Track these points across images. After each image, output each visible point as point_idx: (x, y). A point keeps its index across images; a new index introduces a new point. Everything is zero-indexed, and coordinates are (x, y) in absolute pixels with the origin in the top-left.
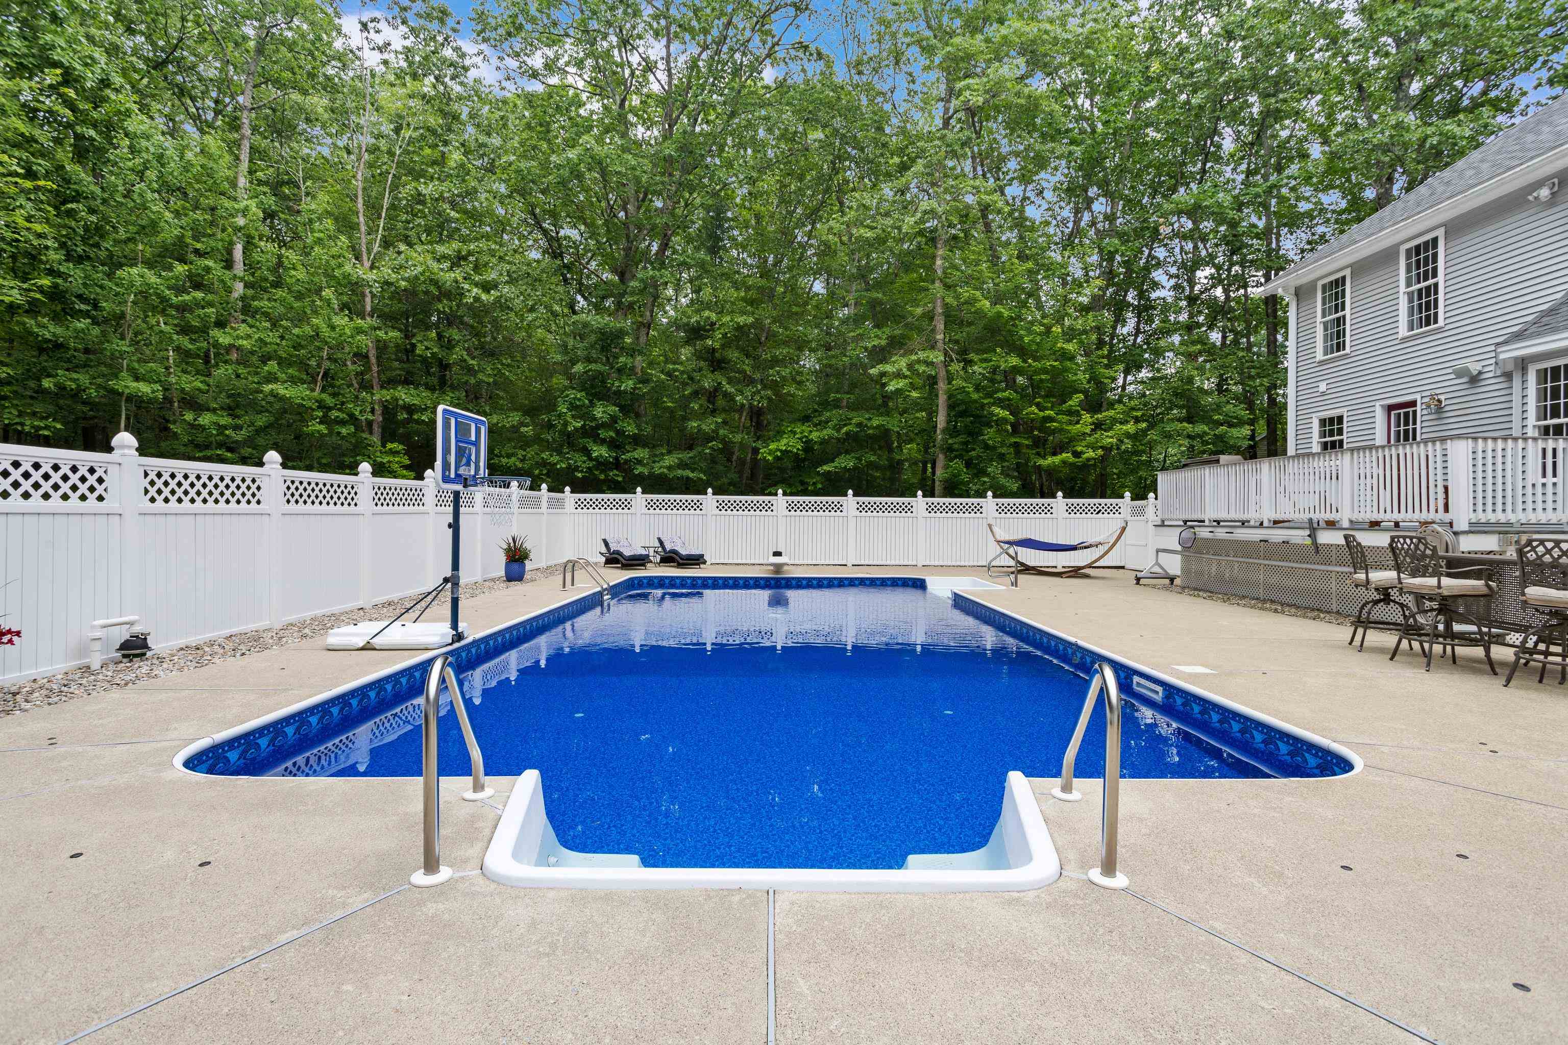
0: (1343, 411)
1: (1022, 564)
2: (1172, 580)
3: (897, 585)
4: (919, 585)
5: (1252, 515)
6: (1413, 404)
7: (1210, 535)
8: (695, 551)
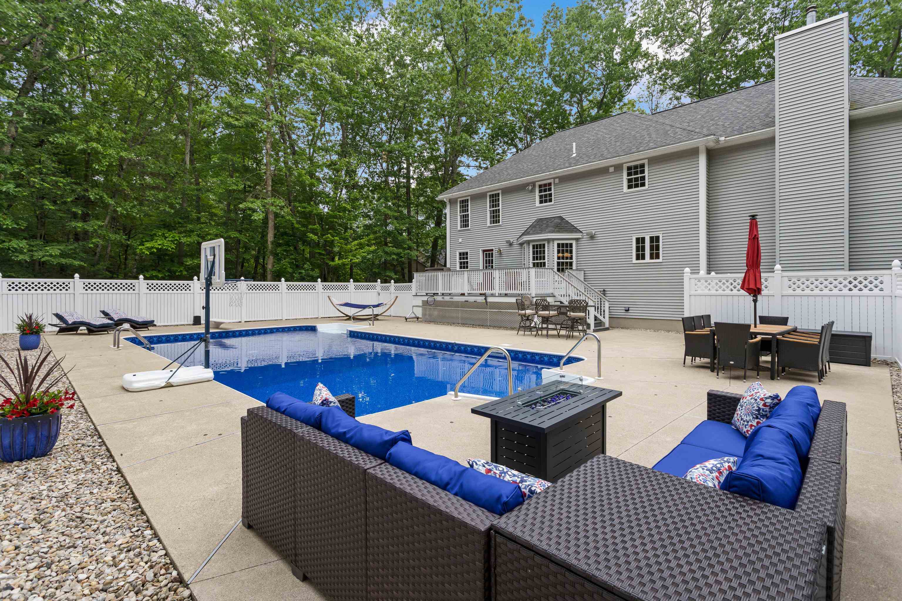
0: (468, 251)
1: (347, 316)
2: (418, 318)
3: (296, 330)
4: (313, 329)
5: (453, 291)
6: (492, 250)
7: (442, 300)
8: (148, 318)
